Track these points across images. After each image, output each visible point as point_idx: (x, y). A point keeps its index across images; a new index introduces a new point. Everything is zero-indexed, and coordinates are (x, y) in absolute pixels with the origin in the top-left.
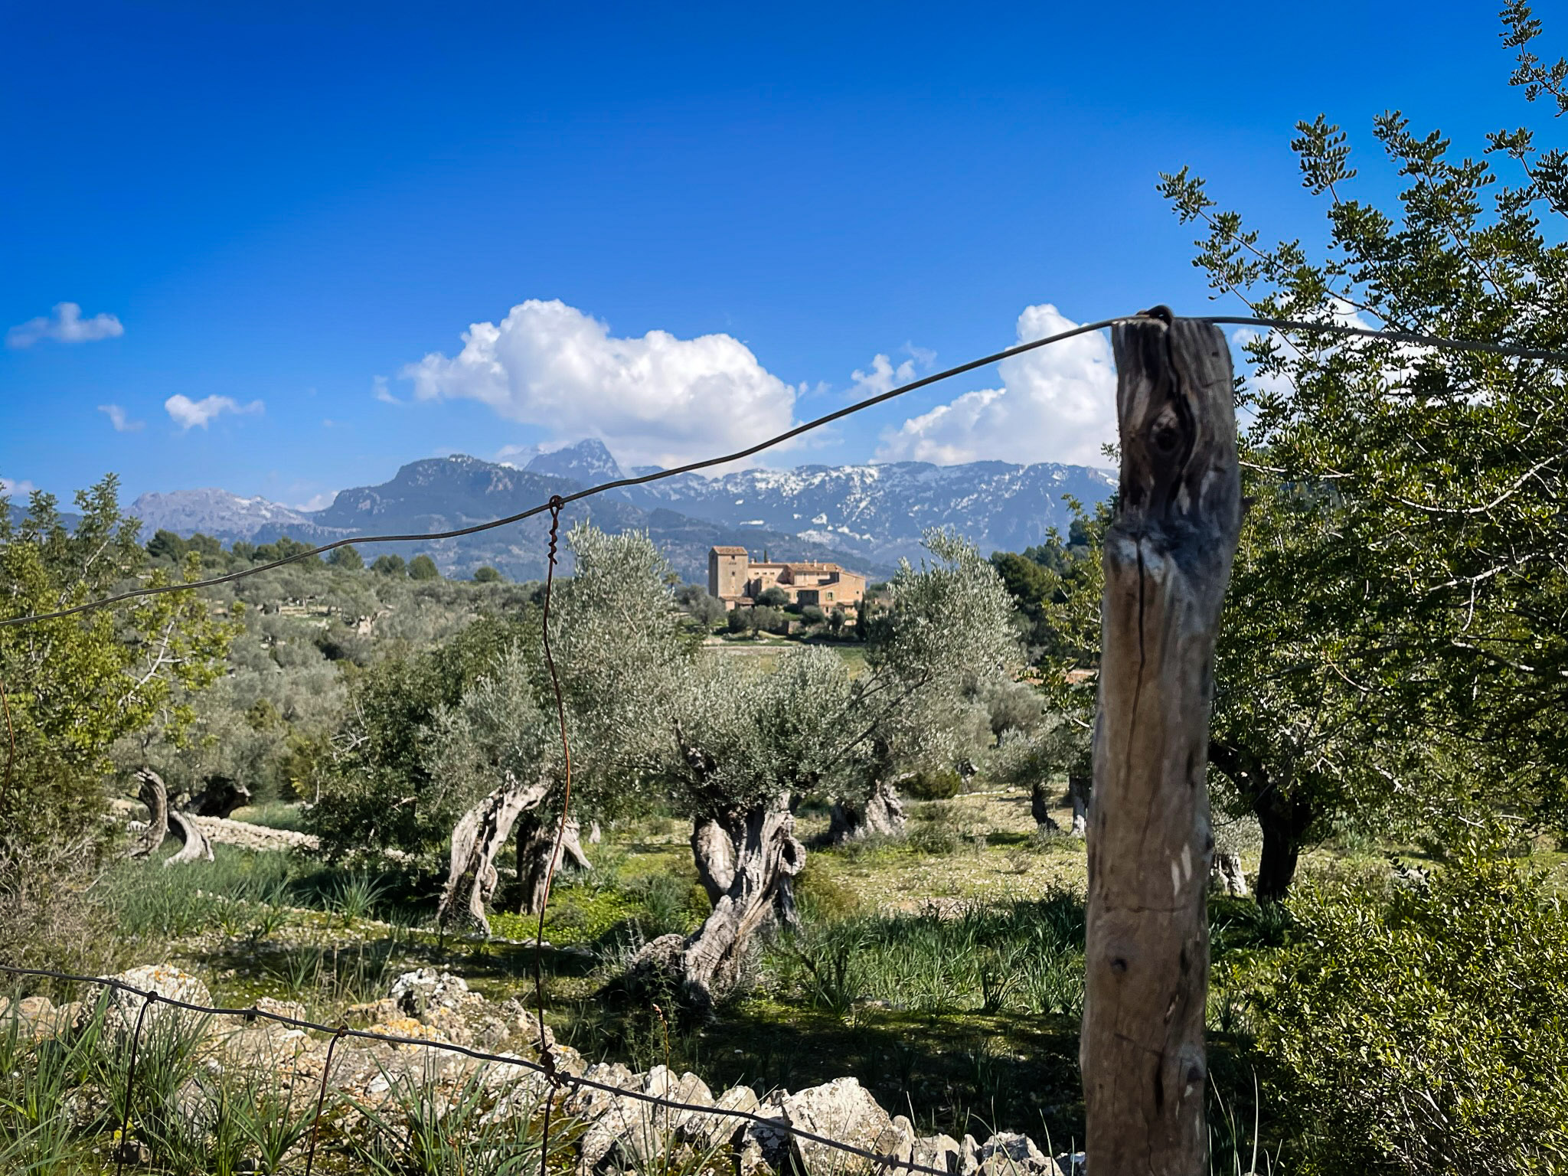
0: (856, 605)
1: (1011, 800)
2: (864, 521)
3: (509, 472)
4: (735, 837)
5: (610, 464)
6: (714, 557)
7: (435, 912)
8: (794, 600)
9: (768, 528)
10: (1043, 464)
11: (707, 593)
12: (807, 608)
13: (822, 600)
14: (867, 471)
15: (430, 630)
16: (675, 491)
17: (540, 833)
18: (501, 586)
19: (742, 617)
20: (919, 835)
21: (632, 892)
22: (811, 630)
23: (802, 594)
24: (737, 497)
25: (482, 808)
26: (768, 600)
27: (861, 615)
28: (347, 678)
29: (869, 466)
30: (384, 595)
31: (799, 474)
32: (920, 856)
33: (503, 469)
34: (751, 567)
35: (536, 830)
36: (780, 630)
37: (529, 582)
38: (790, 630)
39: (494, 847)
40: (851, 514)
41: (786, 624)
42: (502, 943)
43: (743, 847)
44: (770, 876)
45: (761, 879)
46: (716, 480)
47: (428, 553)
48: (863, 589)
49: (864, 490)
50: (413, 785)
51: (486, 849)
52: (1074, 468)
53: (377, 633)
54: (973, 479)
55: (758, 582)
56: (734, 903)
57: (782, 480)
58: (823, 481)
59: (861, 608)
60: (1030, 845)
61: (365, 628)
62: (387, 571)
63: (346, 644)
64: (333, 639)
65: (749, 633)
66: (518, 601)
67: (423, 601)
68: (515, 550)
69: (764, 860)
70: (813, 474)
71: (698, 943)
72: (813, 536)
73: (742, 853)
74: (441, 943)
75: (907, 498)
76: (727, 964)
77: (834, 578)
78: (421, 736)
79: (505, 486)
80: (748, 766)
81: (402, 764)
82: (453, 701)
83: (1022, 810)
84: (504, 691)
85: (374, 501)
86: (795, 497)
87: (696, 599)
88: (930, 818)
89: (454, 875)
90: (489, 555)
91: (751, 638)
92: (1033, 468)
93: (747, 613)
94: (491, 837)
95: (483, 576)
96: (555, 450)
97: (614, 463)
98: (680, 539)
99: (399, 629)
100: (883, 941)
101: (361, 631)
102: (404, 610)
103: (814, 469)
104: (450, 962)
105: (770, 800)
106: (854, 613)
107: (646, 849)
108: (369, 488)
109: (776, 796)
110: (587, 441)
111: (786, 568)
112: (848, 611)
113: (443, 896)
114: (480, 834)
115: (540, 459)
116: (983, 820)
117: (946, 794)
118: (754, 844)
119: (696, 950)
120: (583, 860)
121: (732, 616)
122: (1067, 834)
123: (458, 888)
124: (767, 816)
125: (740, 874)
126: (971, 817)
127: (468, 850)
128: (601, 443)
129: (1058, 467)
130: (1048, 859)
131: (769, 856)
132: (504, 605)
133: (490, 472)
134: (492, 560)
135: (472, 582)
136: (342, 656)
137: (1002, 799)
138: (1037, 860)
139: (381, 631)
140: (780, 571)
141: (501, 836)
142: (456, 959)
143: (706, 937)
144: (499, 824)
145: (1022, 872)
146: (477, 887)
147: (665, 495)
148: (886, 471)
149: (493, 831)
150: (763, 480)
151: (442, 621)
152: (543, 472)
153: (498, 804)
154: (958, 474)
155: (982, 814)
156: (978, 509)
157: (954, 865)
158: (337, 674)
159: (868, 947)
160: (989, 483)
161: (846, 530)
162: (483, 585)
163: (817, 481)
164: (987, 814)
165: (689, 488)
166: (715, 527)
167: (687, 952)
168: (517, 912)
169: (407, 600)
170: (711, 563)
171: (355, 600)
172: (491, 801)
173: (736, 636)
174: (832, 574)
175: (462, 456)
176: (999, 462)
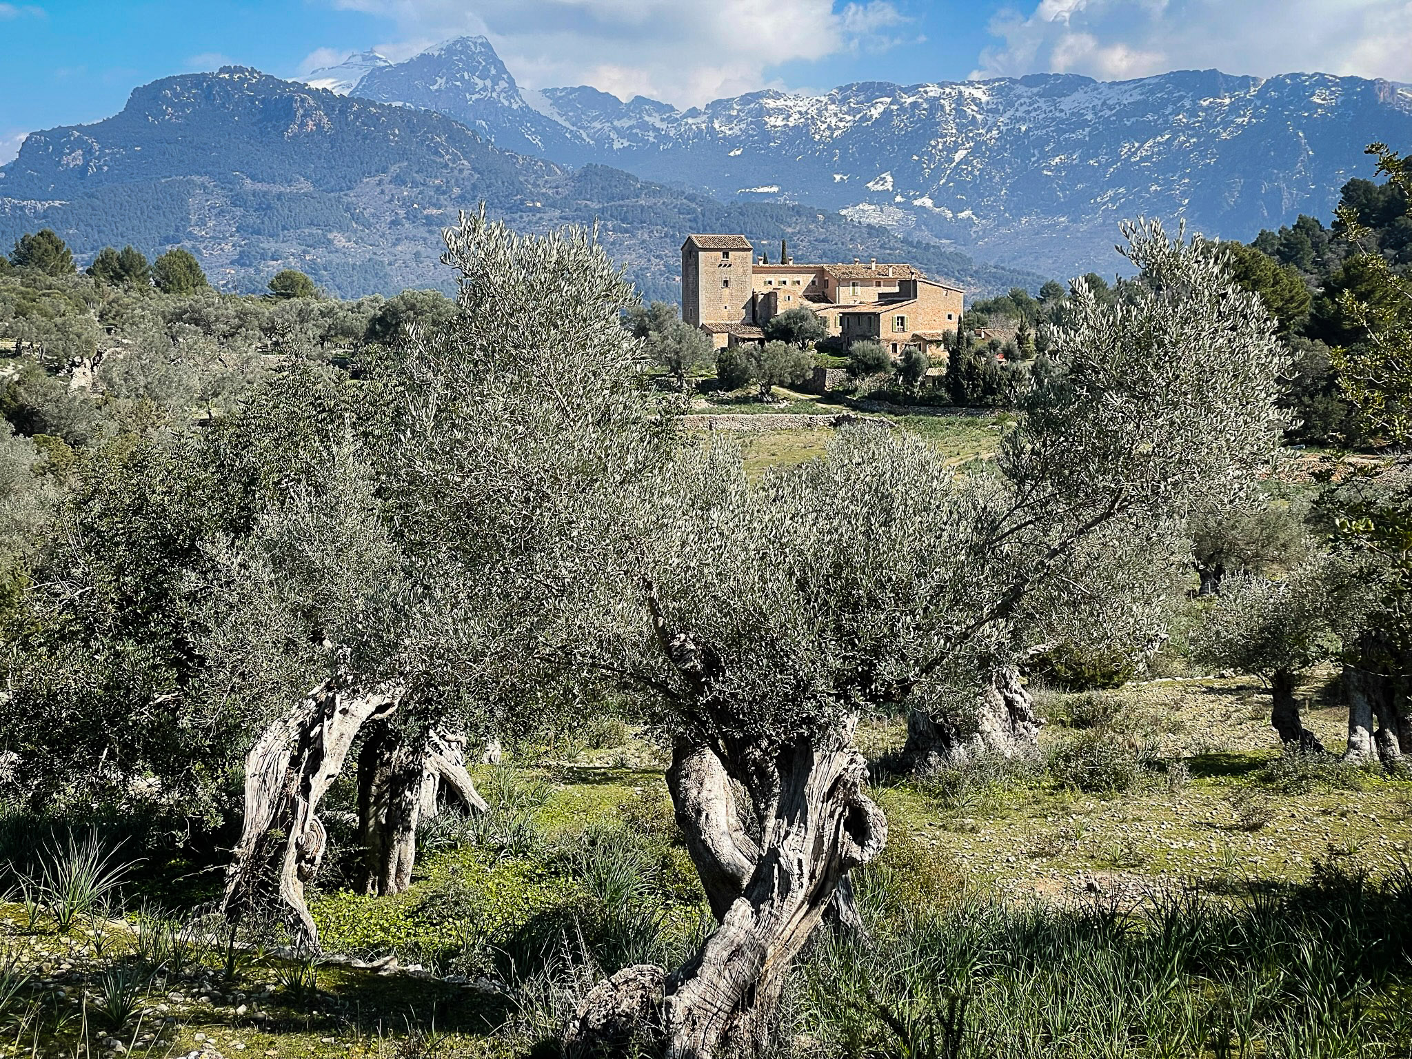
0: (946, 339)
1: (1229, 691)
2: (961, 186)
3: (324, 97)
4: (759, 793)
5: (503, 84)
6: (690, 253)
7: (221, 897)
8: (835, 331)
9: (787, 200)
10: (1294, 76)
11: (679, 318)
12: (857, 346)
13: (886, 330)
14: (967, 91)
15: (195, 383)
16: (621, 133)
17: (399, 756)
18: (316, 306)
19: (742, 362)
20: (1067, 759)
21: (563, 857)
22: (865, 385)
23: (848, 319)
24: (732, 142)
25: (297, 715)
26: (787, 331)
27: (954, 355)
28: (53, 468)
29: (971, 83)
30: (112, 320)
31: (844, 101)
32: (1068, 796)
33: (315, 93)
34: (756, 271)
35: (391, 749)
36: (810, 385)
37: (365, 298)
38: (828, 385)
39: (319, 785)
40: (937, 173)
41: (820, 372)
42: (339, 965)
43: (772, 812)
44: (821, 865)
45: (806, 870)
46: (694, 113)
47: (188, 244)
48: (959, 310)
49: (961, 128)
50: (174, 673)
51: (306, 789)
52: (1353, 81)
53: (103, 386)
54: (1163, 104)
55: (770, 298)
56: (757, 912)
57: (813, 111)
58: (887, 113)
59: (955, 344)
60: (1269, 778)
61: (82, 378)
62: (117, 278)
63: (49, 407)
64: (26, 398)
65: (755, 390)
66: (346, 332)
67: (181, 331)
68: (339, 240)
69: (811, 835)
70: (870, 101)
71: (692, 983)
72: (869, 214)
73: (771, 823)
74: (230, 967)
75: (1041, 143)
76: (743, 1021)
77: (907, 291)
78: (185, 587)
79: (318, 125)
80: (782, 669)
81: (153, 635)
82: (240, 526)
83: (1248, 710)
84: (330, 510)
85: (89, 152)
86: (836, 143)
87: (659, 328)
88: (1081, 723)
89: (251, 833)
90: (295, 248)
91: (758, 399)
92: (1276, 83)
93: (749, 355)
94: (314, 767)
95: (285, 287)
96: (404, 58)
97: (511, 82)
98: (629, 220)
99: (142, 380)
100: (1015, 963)
101: (74, 384)
102: (148, 346)
103: (871, 91)
104: (247, 1002)
105: (823, 728)
106: (943, 354)
107: (581, 776)
108: (79, 128)
109: (836, 722)
110: (463, 41)
111: (821, 272)
112: (932, 351)
113: (231, 870)
114: (294, 762)
115: (378, 75)
116: (1176, 728)
117: (1110, 679)
118: (793, 808)
119: (688, 996)
120: (474, 797)
121: (724, 360)
122: (1338, 758)
123: (257, 858)
124: (817, 757)
125: (768, 862)
126: (1156, 721)
127: (274, 788)
128: (487, 45)
129: (1322, 81)
130: (1303, 804)
131: (820, 828)
132: (323, 339)
133: (291, 99)
134: (301, 257)
135: (265, 298)
136: (42, 430)
137: (1211, 690)
138: (1281, 806)
139: (111, 384)
140: (811, 277)
141: (331, 766)
142: (256, 995)
143: (707, 971)
144: (327, 744)
145: (1254, 828)
146: (291, 855)
147: (602, 141)
148: (1004, 90)
149: (318, 756)
150: (779, 111)
151: (216, 367)
152: (384, 99)
153: (324, 711)
154: (1137, 97)
155: (1177, 716)
156: (1171, 161)
157: (1131, 811)
158: (34, 459)
159: (988, 973)
160: (1193, 113)
161: (928, 202)
162: (285, 303)
163: (876, 112)
164: (1183, 716)
165: (645, 126)
166: (691, 198)
167: (673, 998)
168: (361, 890)
169: (154, 330)
170: (686, 265)
171: (62, 329)
172: (312, 704)
173: (731, 395)
174: (902, 283)
175: (241, 70)
176: (1213, 72)
